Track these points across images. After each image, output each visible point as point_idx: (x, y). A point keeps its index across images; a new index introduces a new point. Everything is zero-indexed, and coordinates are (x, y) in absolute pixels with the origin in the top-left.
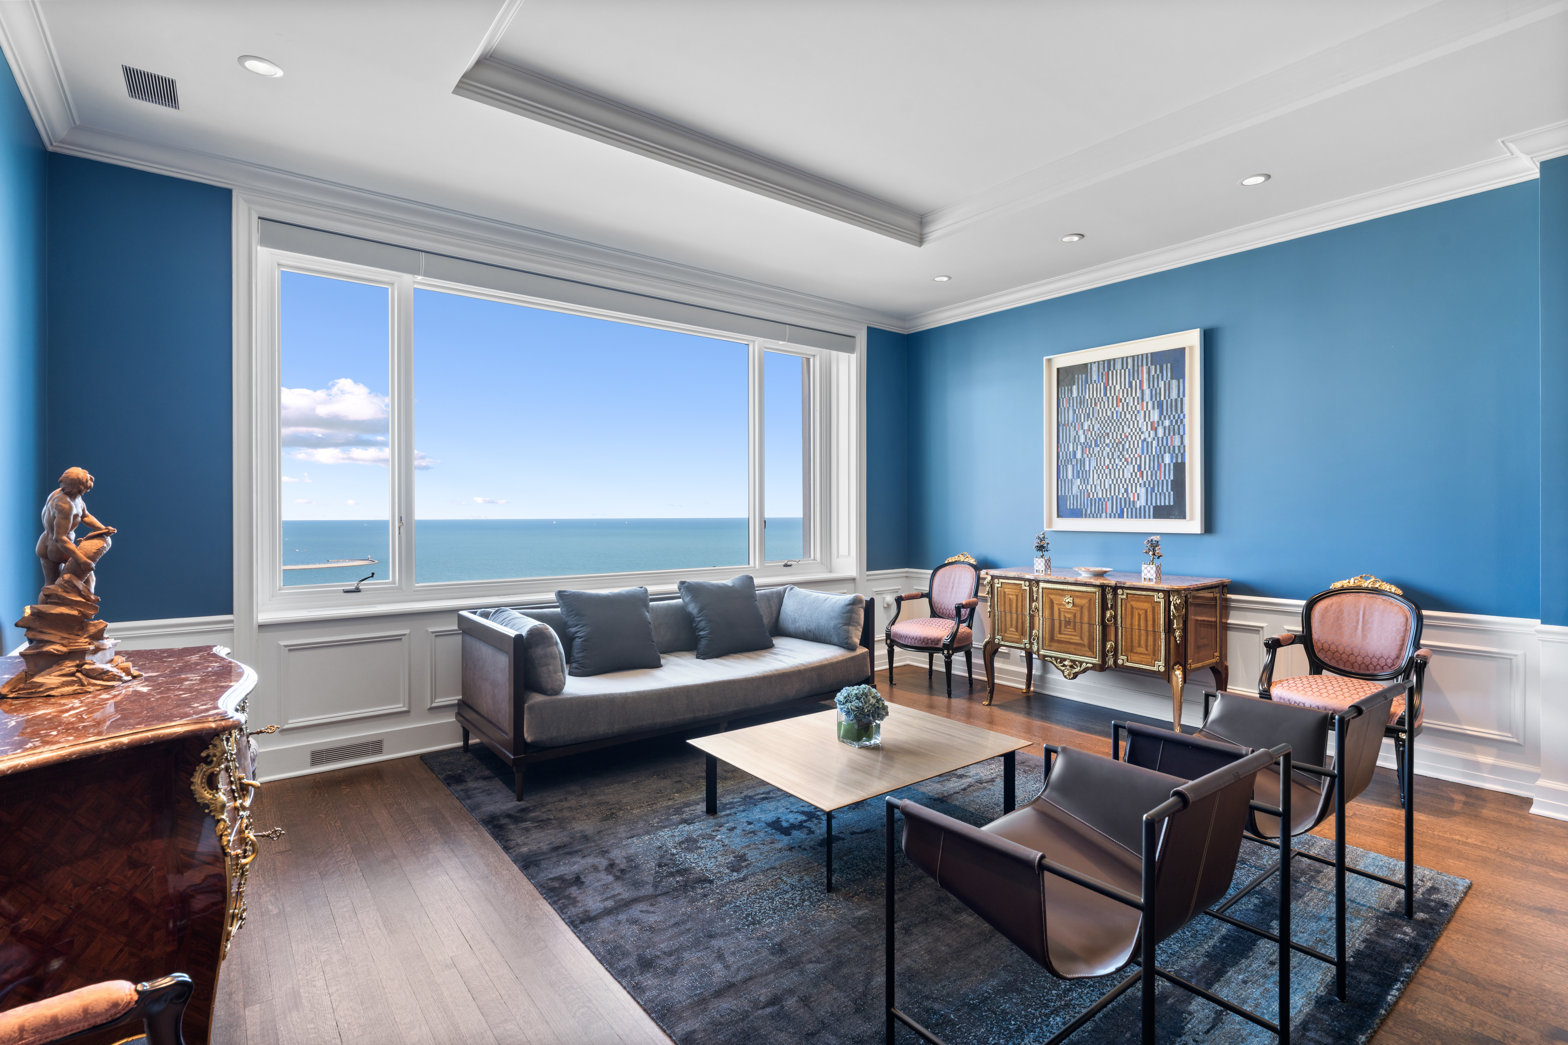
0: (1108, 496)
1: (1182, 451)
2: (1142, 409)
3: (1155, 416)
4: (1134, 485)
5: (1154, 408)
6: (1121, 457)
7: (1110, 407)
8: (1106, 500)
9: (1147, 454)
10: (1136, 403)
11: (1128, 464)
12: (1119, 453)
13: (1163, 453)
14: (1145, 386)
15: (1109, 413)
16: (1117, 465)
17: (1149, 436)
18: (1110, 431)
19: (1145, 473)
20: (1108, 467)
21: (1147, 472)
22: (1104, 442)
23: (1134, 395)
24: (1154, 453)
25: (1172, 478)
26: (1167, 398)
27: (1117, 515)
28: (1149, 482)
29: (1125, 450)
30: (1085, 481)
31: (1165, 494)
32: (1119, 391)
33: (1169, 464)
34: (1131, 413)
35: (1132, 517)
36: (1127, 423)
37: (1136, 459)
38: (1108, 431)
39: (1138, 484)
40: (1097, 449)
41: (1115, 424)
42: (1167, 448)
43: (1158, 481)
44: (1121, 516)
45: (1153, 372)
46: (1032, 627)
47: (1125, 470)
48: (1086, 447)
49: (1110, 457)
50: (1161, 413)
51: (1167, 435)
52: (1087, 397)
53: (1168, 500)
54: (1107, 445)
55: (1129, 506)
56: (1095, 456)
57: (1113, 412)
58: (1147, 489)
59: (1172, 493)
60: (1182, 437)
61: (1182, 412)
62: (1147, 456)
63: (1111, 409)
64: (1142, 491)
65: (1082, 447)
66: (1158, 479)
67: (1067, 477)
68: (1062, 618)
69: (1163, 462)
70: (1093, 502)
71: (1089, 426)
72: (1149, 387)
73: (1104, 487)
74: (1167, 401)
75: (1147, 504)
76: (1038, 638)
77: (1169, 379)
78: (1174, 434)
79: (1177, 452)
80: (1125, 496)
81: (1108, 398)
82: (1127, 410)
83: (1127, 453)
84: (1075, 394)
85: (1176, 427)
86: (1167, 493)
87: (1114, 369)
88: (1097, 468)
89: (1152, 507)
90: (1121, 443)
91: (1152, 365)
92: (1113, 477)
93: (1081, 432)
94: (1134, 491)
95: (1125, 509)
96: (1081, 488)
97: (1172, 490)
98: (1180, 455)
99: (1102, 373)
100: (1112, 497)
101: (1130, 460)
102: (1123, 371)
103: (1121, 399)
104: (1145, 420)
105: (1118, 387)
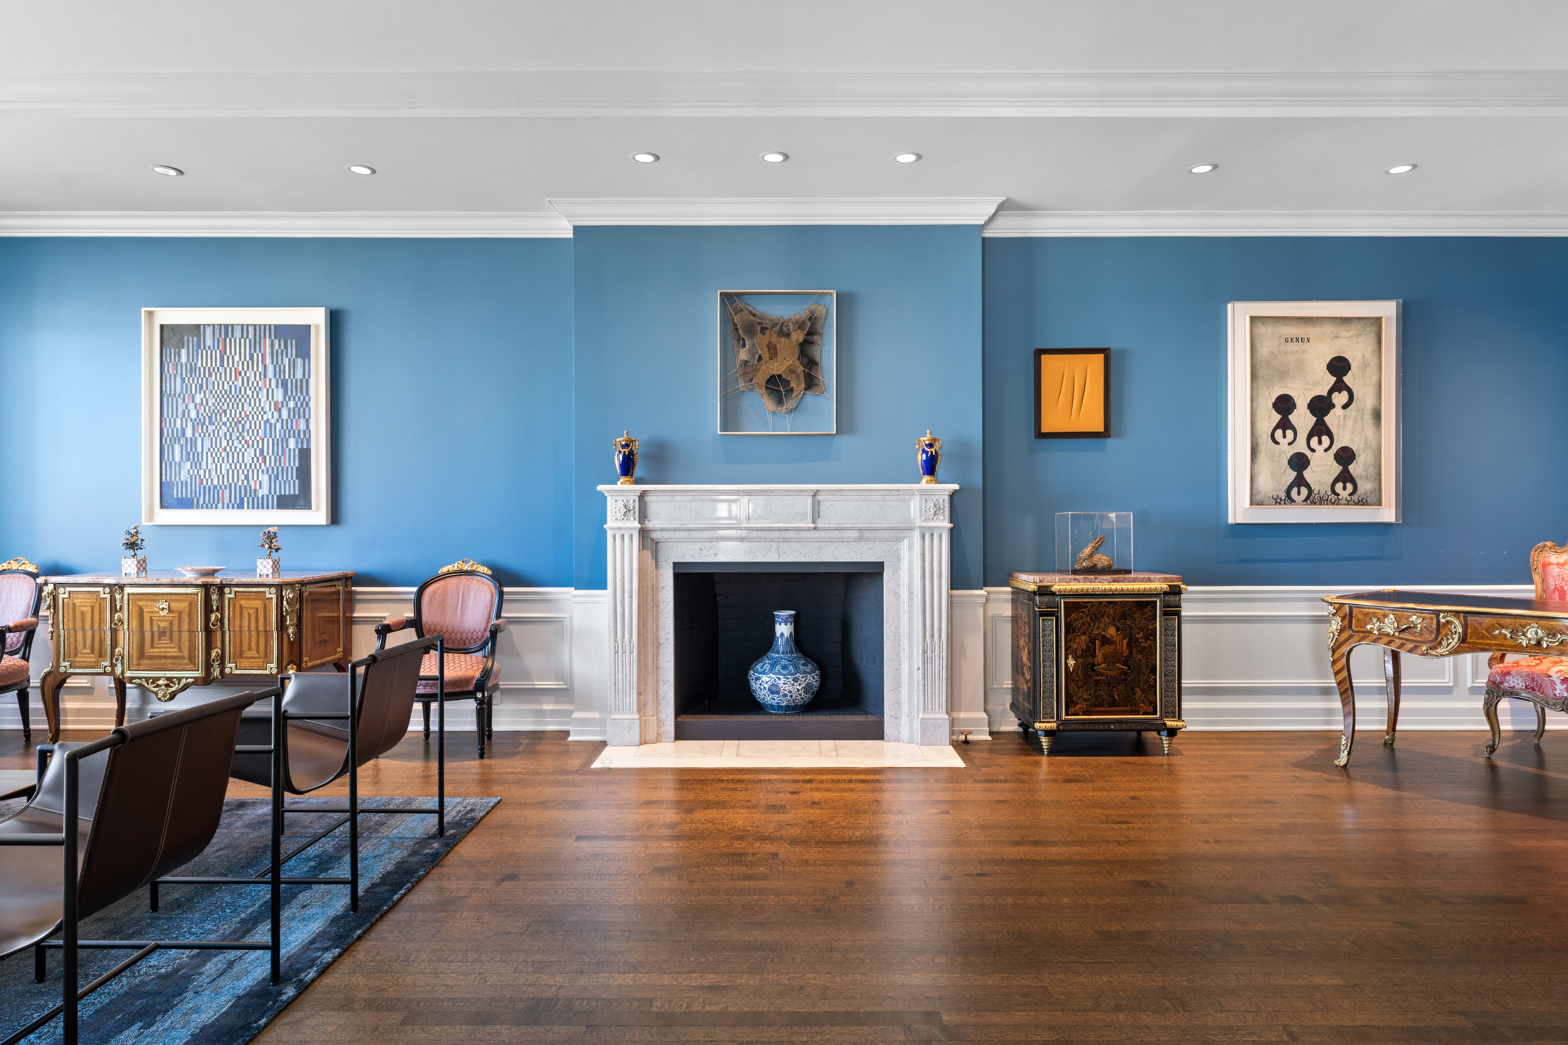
0: (226, 483)
1: (307, 437)
2: (265, 386)
3: (279, 395)
4: (255, 471)
5: (277, 387)
6: (240, 438)
7: (228, 379)
8: (223, 487)
9: (271, 437)
10: (258, 379)
11: (248, 447)
12: (238, 434)
13: (287, 437)
14: (268, 361)
15: (226, 387)
16: (236, 448)
17: (273, 417)
18: (228, 407)
19: (268, 458)
20: (225, 449)
21: (270, 457)
22: (221, 420)
23: (255, 369)
24: (278, 437)
25: (297, 465)
26: (292, 377)
27: (236, 505)
28: (273, 468)
29: (246, 431)
30: (197, 464)
31: (289, 482)
32: (238, 362)
33: (294, 450)
34: (253, 389)
35: (253, 508)
36: (248, 400)
37: (258, 442)
38: (225, 407)
39: (260, 470)
40: (211, 428)
41: (233, 400)
42: (292, 431)
43: (282, 468)
44: (240, 506)
45: (277, 347)
46: (114, 644)
47: (245, 453)
48: (198, 424)
49: (228, 438)
50: (285, 393)
51: (292, 417)
52: (199, 365)
53: (292, 488)
54: (224, 424)
55: (250, 495)
56: (209, 435)
57: (231, 387)
58: (270, 476)
59: (297, 481)
60: (307, 421)
61: (307, 394)
62: (271, 440)
63: (228, 383)
64: (265, 478)
65: (193, 423)
66: (282, 465)
67: (173, 459)
68: (155, 629)
69: (287, 447)
70: (207, 490)
71: (202, 400)
72: (273, 363)
73: (221, 473)
74: (292, 380)
75: (270, 493)
76: (123, 658)
77: (294, 357)
78: (299, 417)
79: (302, 436)
80: (245, 483)
81: (226, 369)
82: (248, 385)
83: (248, 435)
84: (184, 359)
85: (302, 410)
86: (292, 481)
87: (232, 336)
88: (212, 450)
89: (275, 496)
90: (240, 422)
91: (275, 338)
92: (231, 462)
93: (191, 406)
94: (255, 478)
95: (246, 499)
96: (191, 473)
97: (297, 478)
98: (305, 440)
99: (218, 339)
100: (230, 484)
101: (251, 442)
102: (243, 340)
103: (240, 373)
104: (268, 399)
105: (237, 358)
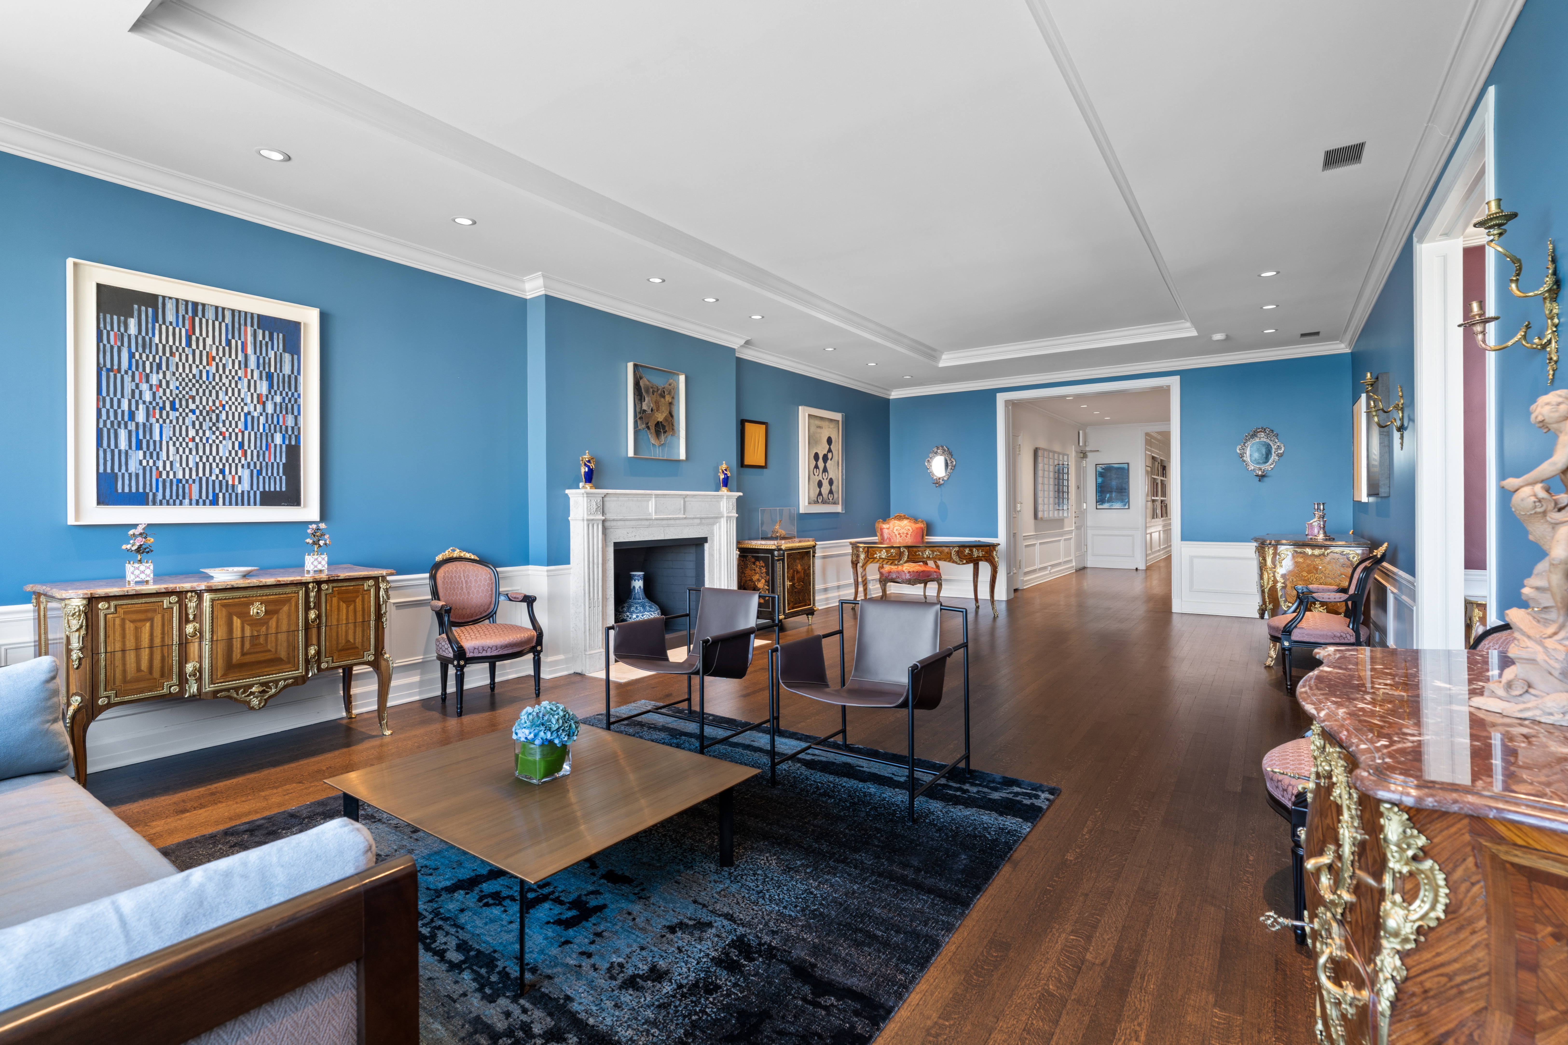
0: (194, 476)
1: (296, 433)
2: (246, 376)
3: (263, 388)
4: (233, 465)
5: (261, 379)
6: (214, 429)
7: (197, 362)
8: (190, 481)
9: (253, 430)
10: (237, 367)
11: (224, 438)
12: (211, 424)
13: (272, 431)
14: (250, 350)
15: (194, 370)
16: (207, 439)
17: (255, 410)
18: (197, 393)
19: (249, 452)
20: (193, 439)
21: (252, 452)
22: (187, 406)
23: (233, 357)
24: (261, 430)
25: (284, 460)
26: (278, 371)
27: (208, 501)
28: (255, 463)
29: (221, 421)
30: (152, 454)
31: (275, 478)
32: (211, 346)
33: (281, 446)
34: (230, 377)
35: (230, 504)
36: (224, 389)
37: (237, 434)
38: (194, 393)
39: (240, 466)
40: (173, 415)
41: (204, 387)
42: (278, 427)
43: (267, 463)
44: (214, 502)
45: (260, 337)
47: (221, 446)
48: (154, 408)
49: (197, 427)
50: (271, 386)
51: (278, 412)
52: (157, 340)
53: (280, 485)
54: (193, 411)
55: (227, 491)
56: (171, 422)
57: (201, 372)
58: (252, 471)
59: (284, 477)
60: (296, 417)
61: (296, 390)
62: (253, 434)
63: (197, 366)
64: (245, 474)
65: (147, 408)
66: (267, 460)
67: (116, 446)
69: (273, 441)
70: (168, 485)
71: (161, 381)
72: (255, 353)
73: (187, 465)
74: (278, 375)
75: (252, 488)
77: (281, 351)
78: (287, 413)
79: (290, 432)
80: (221, 477)
81: (194, 351)
82: (224, 372)
83: (224, 425)
84: (133, 331)
85: (289, 406)
86: (278, 478)
87: (203, 316)
88: (174, 439)
89: (258, 493)
90: (214, 411)
91: (259, 328)
92: (201, 453)
93: (144, 387)
94: (233, 472)
95: (221, 495)
96: (144, 463)
97: (284, 474)
98: (293, 436)
99: (184, 317)
100: (201, 479)
101: (227, 434)
102: (217, 323)
103: (214, 359)
104: (249, 390)
105: (209, 341)
